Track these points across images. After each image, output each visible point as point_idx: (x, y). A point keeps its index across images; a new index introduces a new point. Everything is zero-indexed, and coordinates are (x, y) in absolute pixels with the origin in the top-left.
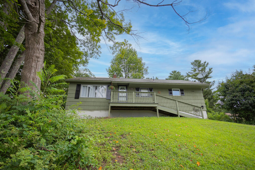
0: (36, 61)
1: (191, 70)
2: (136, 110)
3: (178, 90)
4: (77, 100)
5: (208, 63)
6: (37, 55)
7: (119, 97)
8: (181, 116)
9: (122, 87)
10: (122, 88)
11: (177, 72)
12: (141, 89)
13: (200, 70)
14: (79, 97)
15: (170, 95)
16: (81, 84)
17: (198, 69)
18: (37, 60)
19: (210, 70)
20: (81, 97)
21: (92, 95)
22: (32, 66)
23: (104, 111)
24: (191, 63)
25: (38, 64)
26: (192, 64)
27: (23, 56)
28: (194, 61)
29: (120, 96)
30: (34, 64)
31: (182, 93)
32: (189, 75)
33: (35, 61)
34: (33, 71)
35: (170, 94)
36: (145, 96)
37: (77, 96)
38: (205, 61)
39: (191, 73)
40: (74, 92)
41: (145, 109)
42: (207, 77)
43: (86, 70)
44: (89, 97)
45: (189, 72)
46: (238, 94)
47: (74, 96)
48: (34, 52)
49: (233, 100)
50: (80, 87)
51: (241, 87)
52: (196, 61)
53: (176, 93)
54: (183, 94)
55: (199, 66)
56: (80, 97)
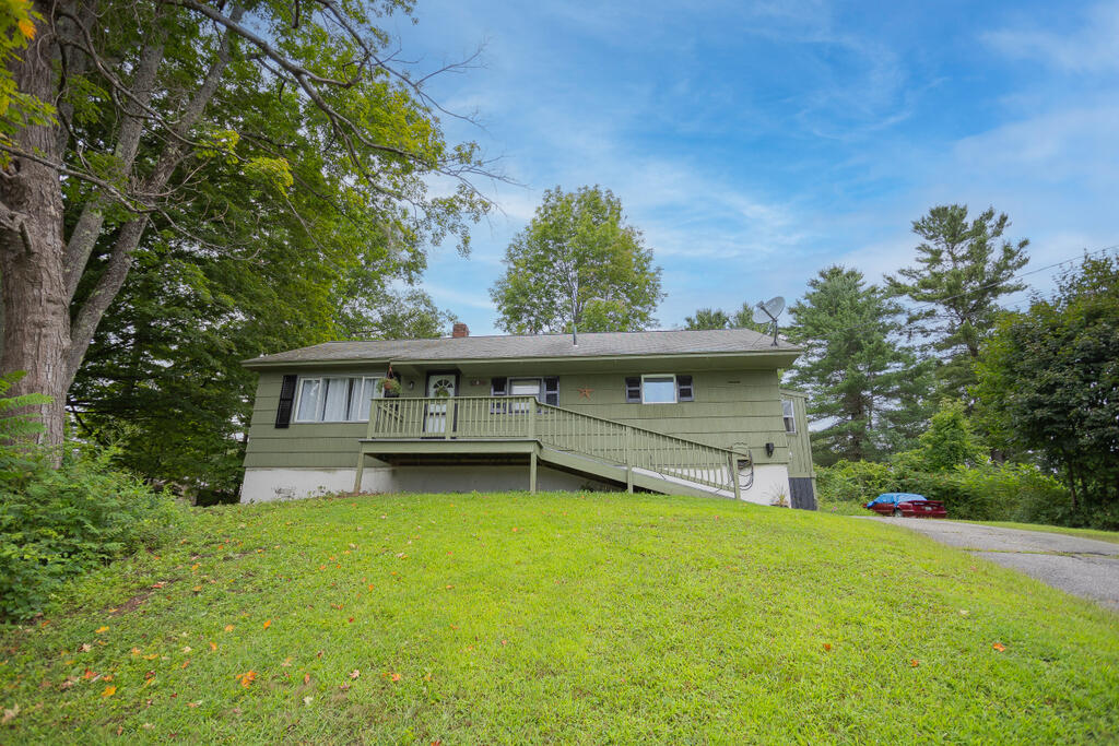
0: (36, 339)
1: (917, 260)
2: (488, 464)
3: (671, 380)
4: (282, 433)
5: (1004, 219)
6: (37, 318)
7: (426, 414)
8: (637, 489)
9: (443, 378)
10: (440, 383)
11: (845, 273)
12: (511, 381)
13: (959, 255)
14: (288, 419)
15: (631, 400)
16: (296, 377)
17: (951, 253)
18: (40, 334)
19: (1008, 252)
20: (296, 420)
21: (335, 413)
22: (23, 354)
23: (373, 469)
24: (914, 223)
25: (43, 343)
26: (917, 228)
27: (103, 292)
28: (927, 215)
29: (432, 414)
30: (28, 347)
31: (684, 393)
32: (897, 285)
33: (32, 336)
34: (29, 366)
35: (631, 396)
36: (523, 408)
37: (283, 420)
38: (987, 211)
39: (910, 273)
40: (275, 404)
41: (513, 460)
42: (992, 288)
43: (413, 298)
44: (326, 420)
45: (902, 272)
46: (1067, 376)
47: (272, 417)
48: (26, 312)
49: (1041, 405)
50: (295, 384)
51: (1084, 339)
52: (938, 213)
53: (657, 393)
54: (690, 395)
55: (955, 236)
56: (291, 422)
